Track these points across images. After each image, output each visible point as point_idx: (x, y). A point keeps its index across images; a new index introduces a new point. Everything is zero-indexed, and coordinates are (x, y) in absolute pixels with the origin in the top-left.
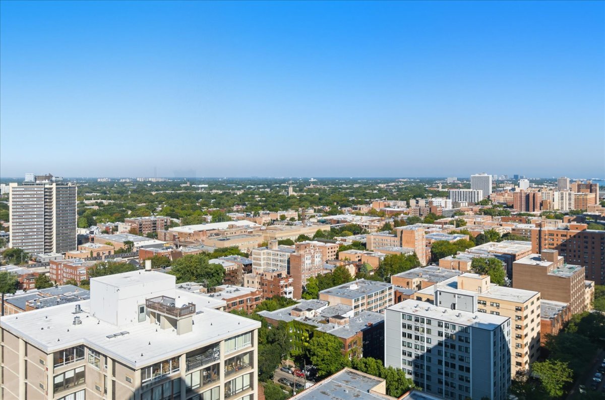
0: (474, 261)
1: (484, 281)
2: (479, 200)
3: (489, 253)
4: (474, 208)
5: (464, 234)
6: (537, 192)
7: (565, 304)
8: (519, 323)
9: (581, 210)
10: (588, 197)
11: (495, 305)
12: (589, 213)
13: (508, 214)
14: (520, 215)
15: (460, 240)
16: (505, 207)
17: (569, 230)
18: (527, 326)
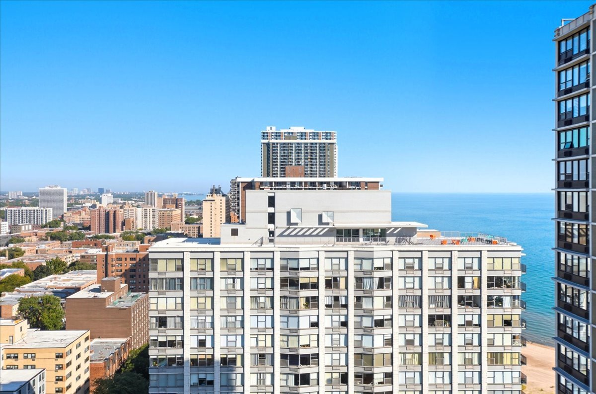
0: (22, 302)
1: (18, 327)
2: (48, 221)
3: (47, 289)
4: (39, 232)
5: (19, 268)
6: (119, 208)
7: (124, 340)
8: (61, 373)
9: (166, 228)
10: (174, 213)
11: (29, 356)
12: (172, 232)
13: (81, 237)
14: (96, 237)
15: (10, 276)
16: (80, 229)
17: (138, 252)
18: (70, 374)
